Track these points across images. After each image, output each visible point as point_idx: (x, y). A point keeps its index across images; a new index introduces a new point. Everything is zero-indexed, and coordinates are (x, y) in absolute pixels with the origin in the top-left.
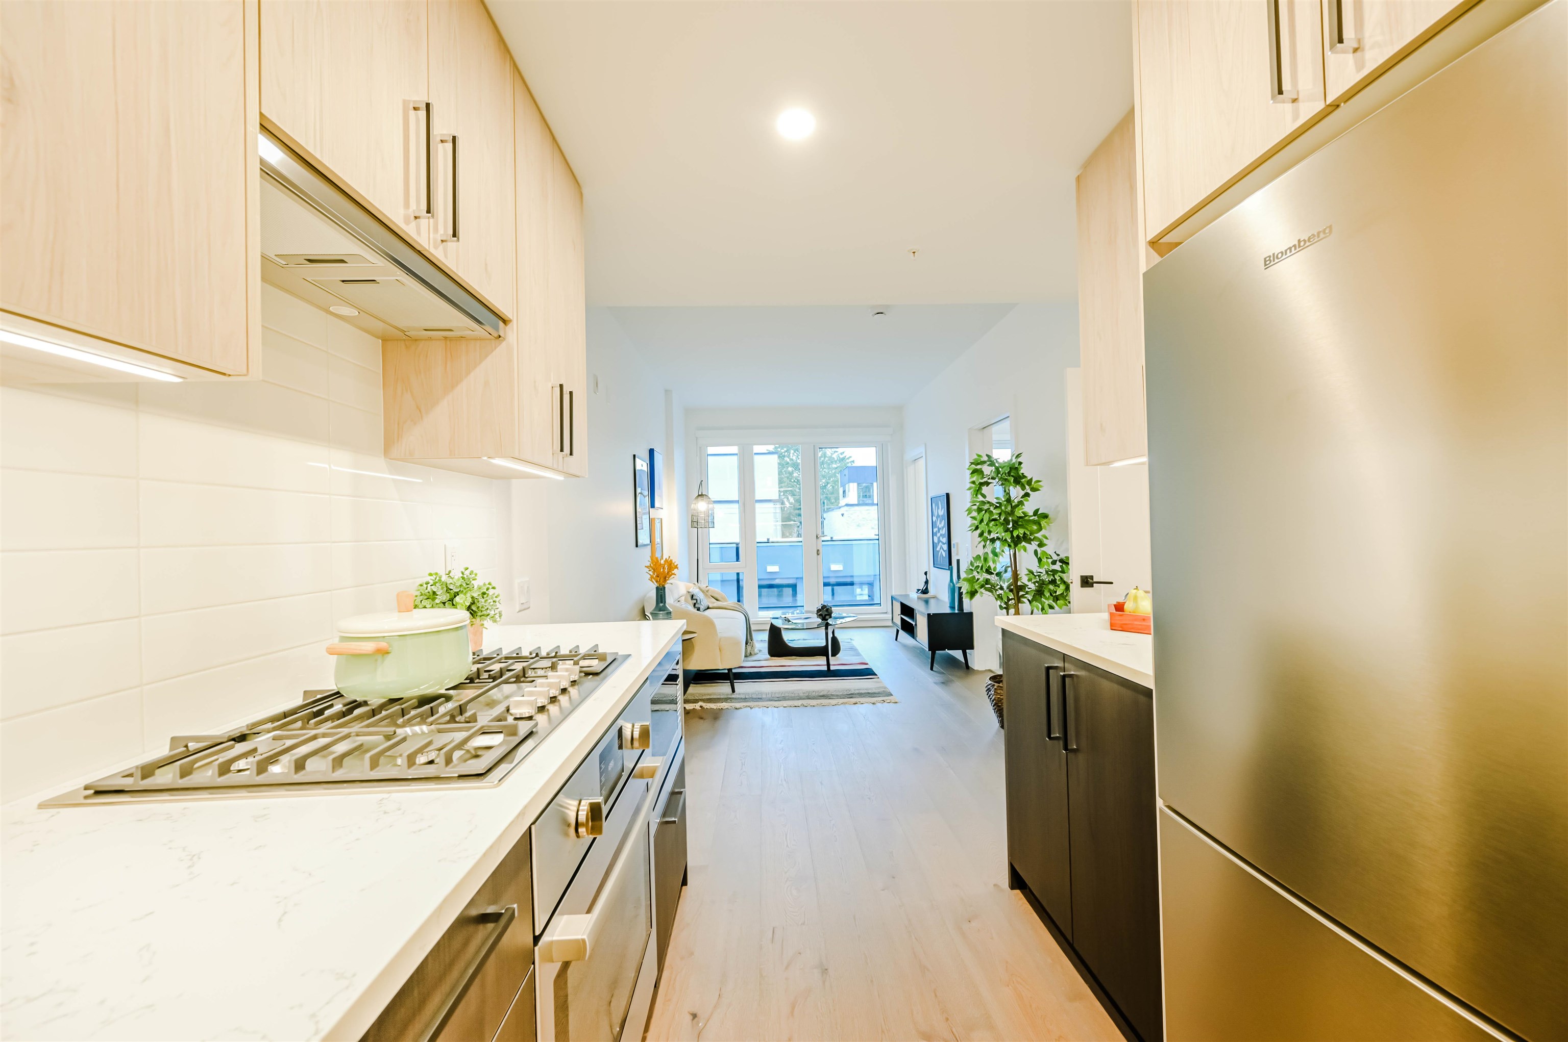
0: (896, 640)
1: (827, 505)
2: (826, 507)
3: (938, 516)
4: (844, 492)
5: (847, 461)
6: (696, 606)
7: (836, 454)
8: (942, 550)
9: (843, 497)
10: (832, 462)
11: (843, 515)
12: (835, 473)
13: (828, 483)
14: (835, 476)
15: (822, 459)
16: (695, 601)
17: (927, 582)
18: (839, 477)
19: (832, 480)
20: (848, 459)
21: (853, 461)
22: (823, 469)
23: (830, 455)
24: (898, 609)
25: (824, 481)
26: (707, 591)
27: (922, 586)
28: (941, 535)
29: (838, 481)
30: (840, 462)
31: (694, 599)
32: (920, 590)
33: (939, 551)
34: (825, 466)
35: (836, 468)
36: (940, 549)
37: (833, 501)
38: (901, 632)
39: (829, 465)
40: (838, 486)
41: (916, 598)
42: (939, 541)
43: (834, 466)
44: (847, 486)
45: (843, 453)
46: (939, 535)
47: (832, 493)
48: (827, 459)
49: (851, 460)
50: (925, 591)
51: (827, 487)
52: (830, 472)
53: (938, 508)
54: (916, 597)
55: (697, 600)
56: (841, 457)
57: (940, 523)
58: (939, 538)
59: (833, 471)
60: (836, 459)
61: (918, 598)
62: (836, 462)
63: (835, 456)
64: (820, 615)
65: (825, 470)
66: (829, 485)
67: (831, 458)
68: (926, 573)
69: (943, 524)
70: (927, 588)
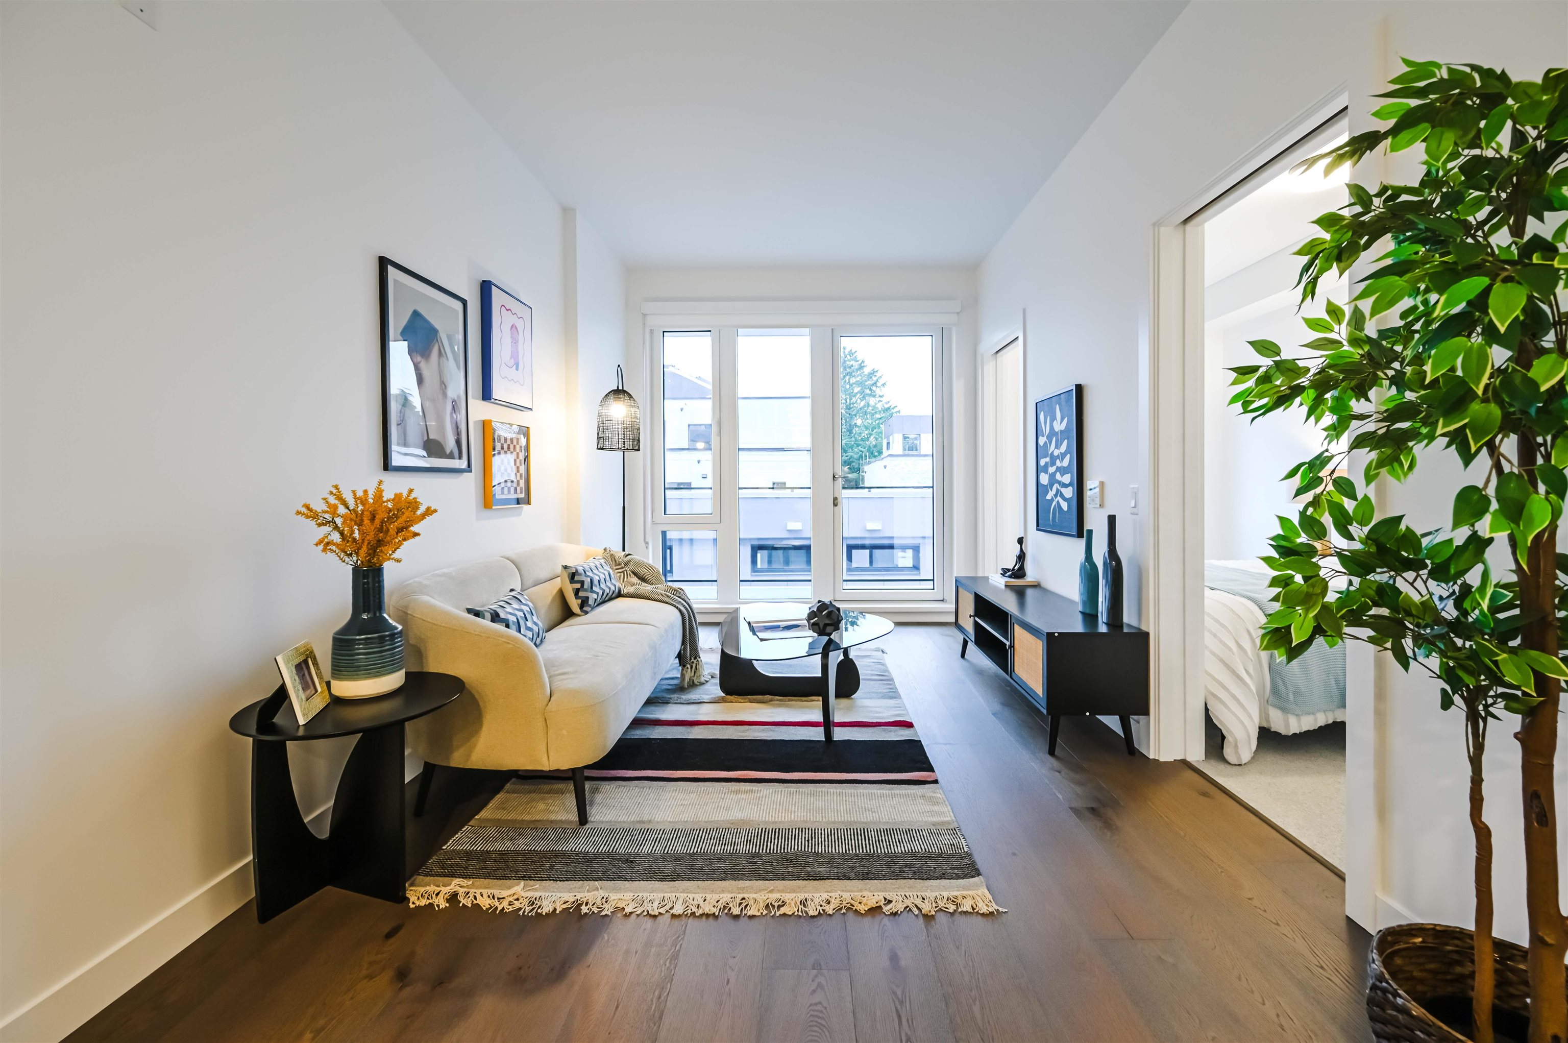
0: (963, 655)
1: (869, 458)
2: (868, 460)
3: (1052, 433)
4: (888, 444)
5: (892, 411)
6: (581, 594)
7: (881, 403)
8: (1059, 498)
9: (887, 449)
10: (876, 413)
11: (885, 467)
12: (879, 424)
13: (871, 435)
14: (879, 427)
15: (866, 408)
16: (578, 586)
17: (1021, 557)
18: (883, 429)
19: (875, 431)
20: (893, 408)
21: (899, 412)
22: (866, 420)
23: (873, 404)
24: (968, 607)
25: (866, 432)
26: (627, 564)
27: (1011, 563)
28: (1058, 469)
29: (881, 433)
30: (884, 412)
31: (577, 582)
32: (1009, 570)
33: (1052, 500)
34: (868, 417)
35: (880, 418)
36: (1056, 496)
37: (876, 454)
38: (971, 646)
39: (873, 415)
40: (882, 438)
41: (1003, 587)
42: (1053, 480)
43: (878, 416)
44: (891, 437)
45: (889, 402)
46: (1052, 470)
47: (875, 446)
48: (870, 408)
49: (896, 410)
50: (1019, 572)
51: (870, 439)
52: (874, 423)
53: (1053, 418)
54: (1004, 584)
55: (582, 583)
56: (886, 406)
57: (1057, 447)
58: (1052, 476)
59: (877, 422)
60: (880, 409)
61: (1006, 586)
62: (880, 412)
63: (879, 406)
64: (814, 624)
65: (867, 421)
66: (872, 437)
67: (874, 407)
68: (1020, 541)
69: (1064, 448)
70: (1022, 568)
